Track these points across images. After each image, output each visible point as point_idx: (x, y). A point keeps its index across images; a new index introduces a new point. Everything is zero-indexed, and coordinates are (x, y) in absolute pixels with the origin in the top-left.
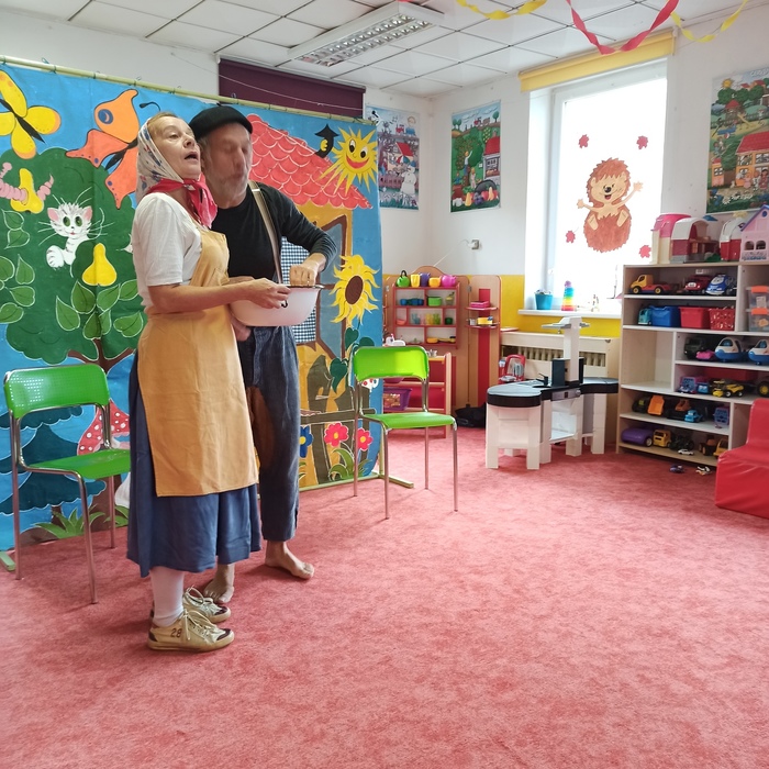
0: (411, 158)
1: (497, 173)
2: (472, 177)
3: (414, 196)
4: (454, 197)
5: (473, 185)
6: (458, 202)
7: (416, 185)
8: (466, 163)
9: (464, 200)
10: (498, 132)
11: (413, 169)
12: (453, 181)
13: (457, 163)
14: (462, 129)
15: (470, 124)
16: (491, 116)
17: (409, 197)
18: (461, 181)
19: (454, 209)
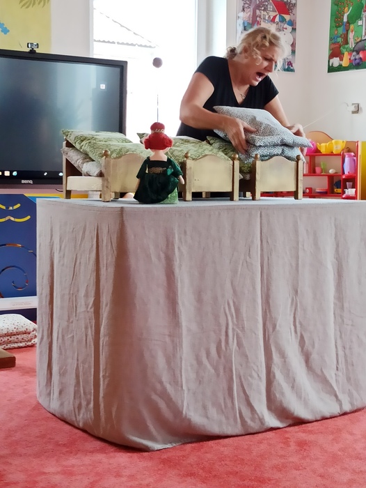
0: (287, 17)
2: (351, 36)
4: (331, 56)
5: (352, 44)
6: (336, 62)
7: (293, 45)
9: (341, 59)
11: (290, 28)
12: (331, 39)
13: (336, 19)
18: (339, 40)
19: (331, 69)
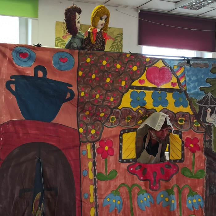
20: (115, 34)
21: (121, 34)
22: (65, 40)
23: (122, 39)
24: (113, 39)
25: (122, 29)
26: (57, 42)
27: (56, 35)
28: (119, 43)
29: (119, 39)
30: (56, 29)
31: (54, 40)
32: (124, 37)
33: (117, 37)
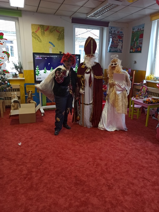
0: (121, 39)
1: (142, 44)
3: (121, 49)
4: (130, 49)
5: (135, 47)
7: (122, 46)
8: (134, 40)
9: (133, 50)
10: (143, 32)
11: (121, 42)
12: (131, 45)
13: (132, 40)
14: (135, 31)
15: (137, 30)
16: (142, 28)
17: (119, 49)
18: (133, 45)
19: (130, 52)
20: (60, 30)
21: (64, 30)
22: (36, 33)
23: (64, 32)
24: (59, 32)
25: (63, 28)
26: (33, 34)
27: (32, 31)
28: (62, 34)
29: (62, 32)
30: (32, 28)
31: (31, 33)
32: (65, 31)
33: (61, 32)
